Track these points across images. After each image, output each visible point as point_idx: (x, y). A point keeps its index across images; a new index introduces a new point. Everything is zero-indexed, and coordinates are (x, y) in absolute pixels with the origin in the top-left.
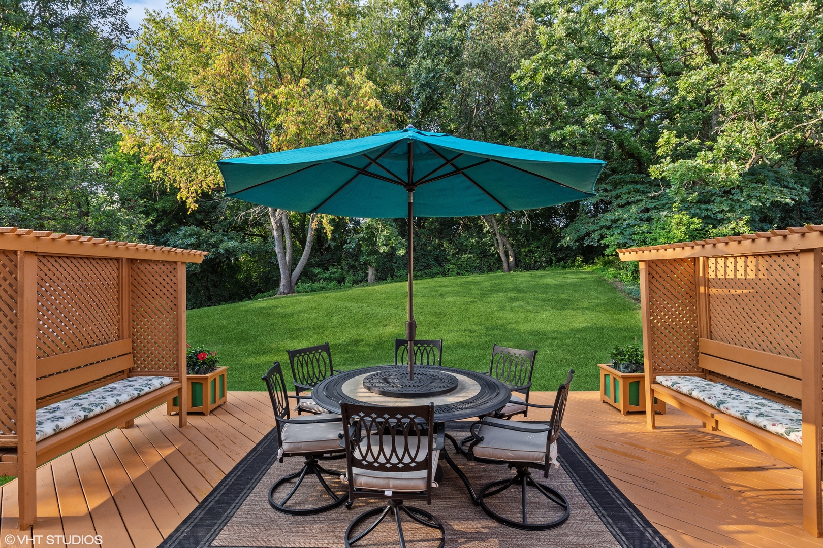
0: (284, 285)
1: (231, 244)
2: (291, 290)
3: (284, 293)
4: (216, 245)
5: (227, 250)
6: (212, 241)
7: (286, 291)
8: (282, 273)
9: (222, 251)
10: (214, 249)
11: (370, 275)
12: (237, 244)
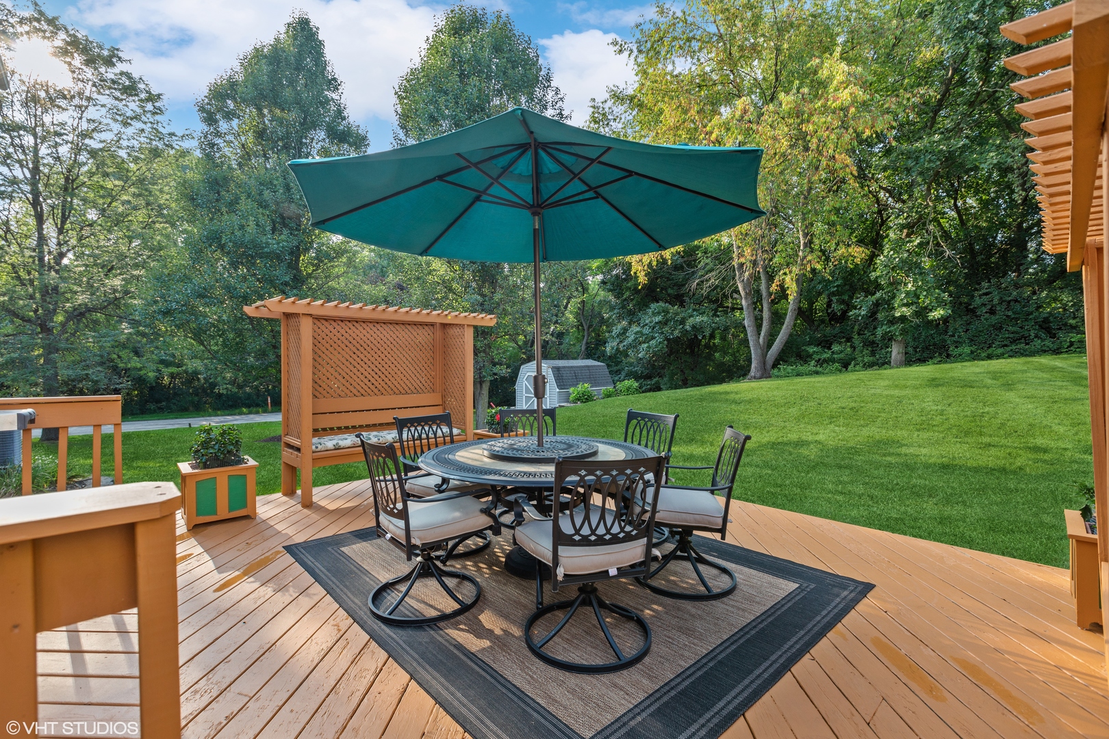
0: (755, 367)
1: (699, 319)
2: (765, 374)
3: (755, 378)
4: (683, 322)
5: (694, 327)
6: (678, 318)
7: (758, 375)
8: (752, 352)
9: (688, 328)
10: (681, 326)
11: (894, 354)
12: (705, 319)
